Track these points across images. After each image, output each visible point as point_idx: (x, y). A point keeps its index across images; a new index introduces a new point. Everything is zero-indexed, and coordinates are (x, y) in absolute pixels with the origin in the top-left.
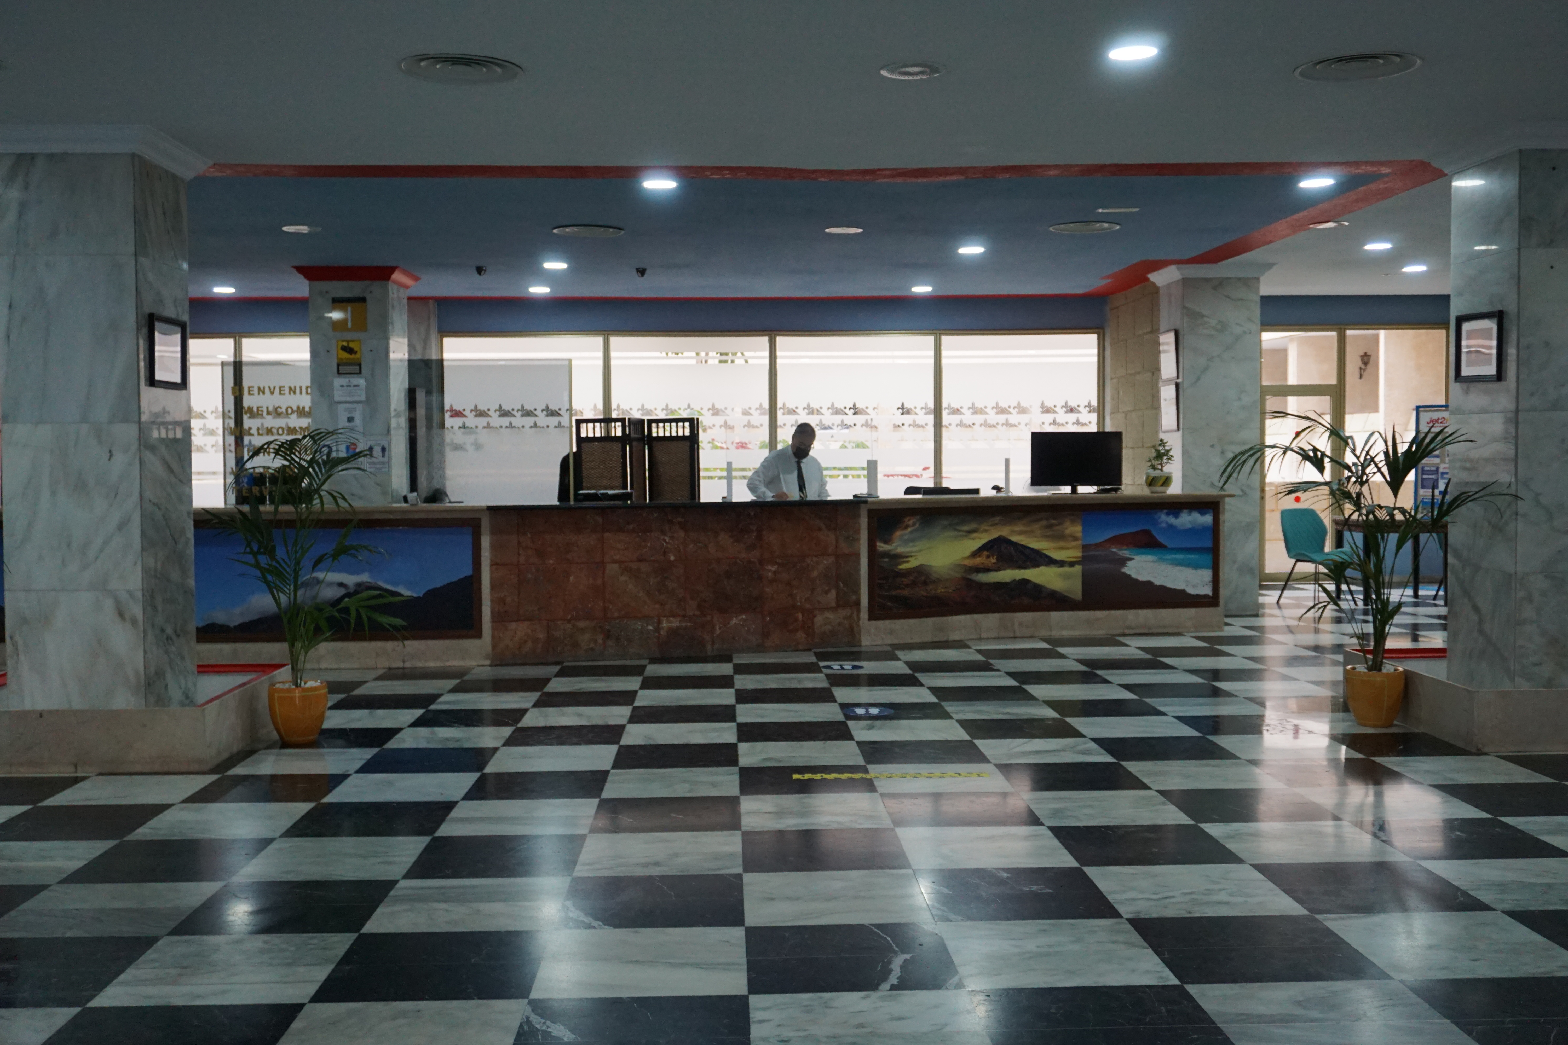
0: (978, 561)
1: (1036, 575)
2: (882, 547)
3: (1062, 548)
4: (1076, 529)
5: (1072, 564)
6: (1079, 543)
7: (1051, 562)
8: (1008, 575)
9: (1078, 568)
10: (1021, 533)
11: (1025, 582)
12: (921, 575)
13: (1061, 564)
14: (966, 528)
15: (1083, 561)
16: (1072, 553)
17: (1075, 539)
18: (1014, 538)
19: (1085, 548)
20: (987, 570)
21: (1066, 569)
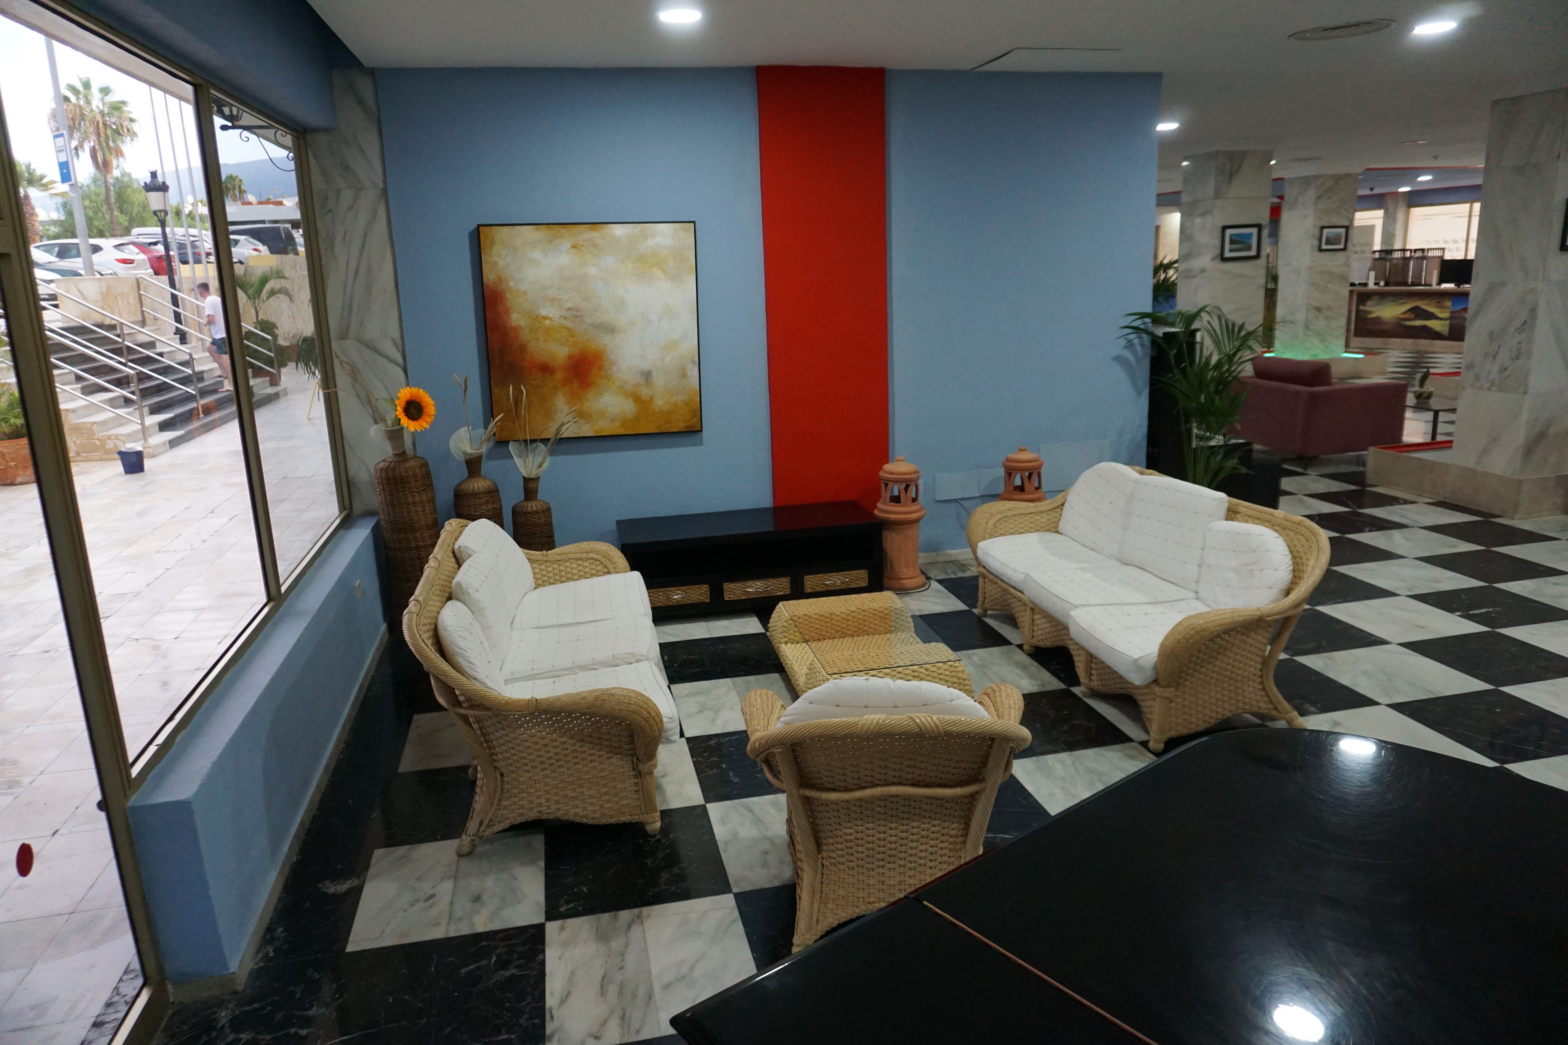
0: (1406, 316)
1: (1432, 324)
2: (1362, 308)
3: (1443, 312)
4: (1448, 304)
5: (1446, 319)
6: (1450, 310)
7: (1437, 318)
8: (1418, 323)
9: (1448, 322)
10: (1426, 305)
11: (1425, 327)
12: (1378, 320)
13: (1441, 319)
14: (1402, 301)
15: (1451, 318)
16: (1446, 315)
17: (1448, 308)
18: (1424, 307)
19: (1452, 312)
20: (1409, 320)
21: (1443, 322)
